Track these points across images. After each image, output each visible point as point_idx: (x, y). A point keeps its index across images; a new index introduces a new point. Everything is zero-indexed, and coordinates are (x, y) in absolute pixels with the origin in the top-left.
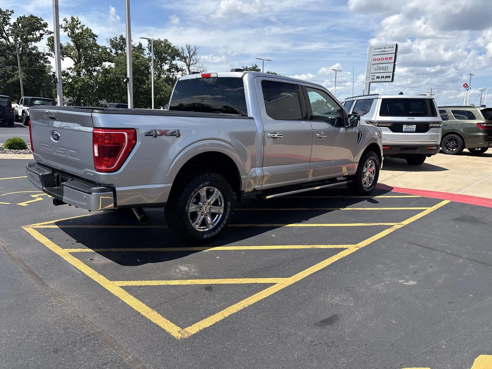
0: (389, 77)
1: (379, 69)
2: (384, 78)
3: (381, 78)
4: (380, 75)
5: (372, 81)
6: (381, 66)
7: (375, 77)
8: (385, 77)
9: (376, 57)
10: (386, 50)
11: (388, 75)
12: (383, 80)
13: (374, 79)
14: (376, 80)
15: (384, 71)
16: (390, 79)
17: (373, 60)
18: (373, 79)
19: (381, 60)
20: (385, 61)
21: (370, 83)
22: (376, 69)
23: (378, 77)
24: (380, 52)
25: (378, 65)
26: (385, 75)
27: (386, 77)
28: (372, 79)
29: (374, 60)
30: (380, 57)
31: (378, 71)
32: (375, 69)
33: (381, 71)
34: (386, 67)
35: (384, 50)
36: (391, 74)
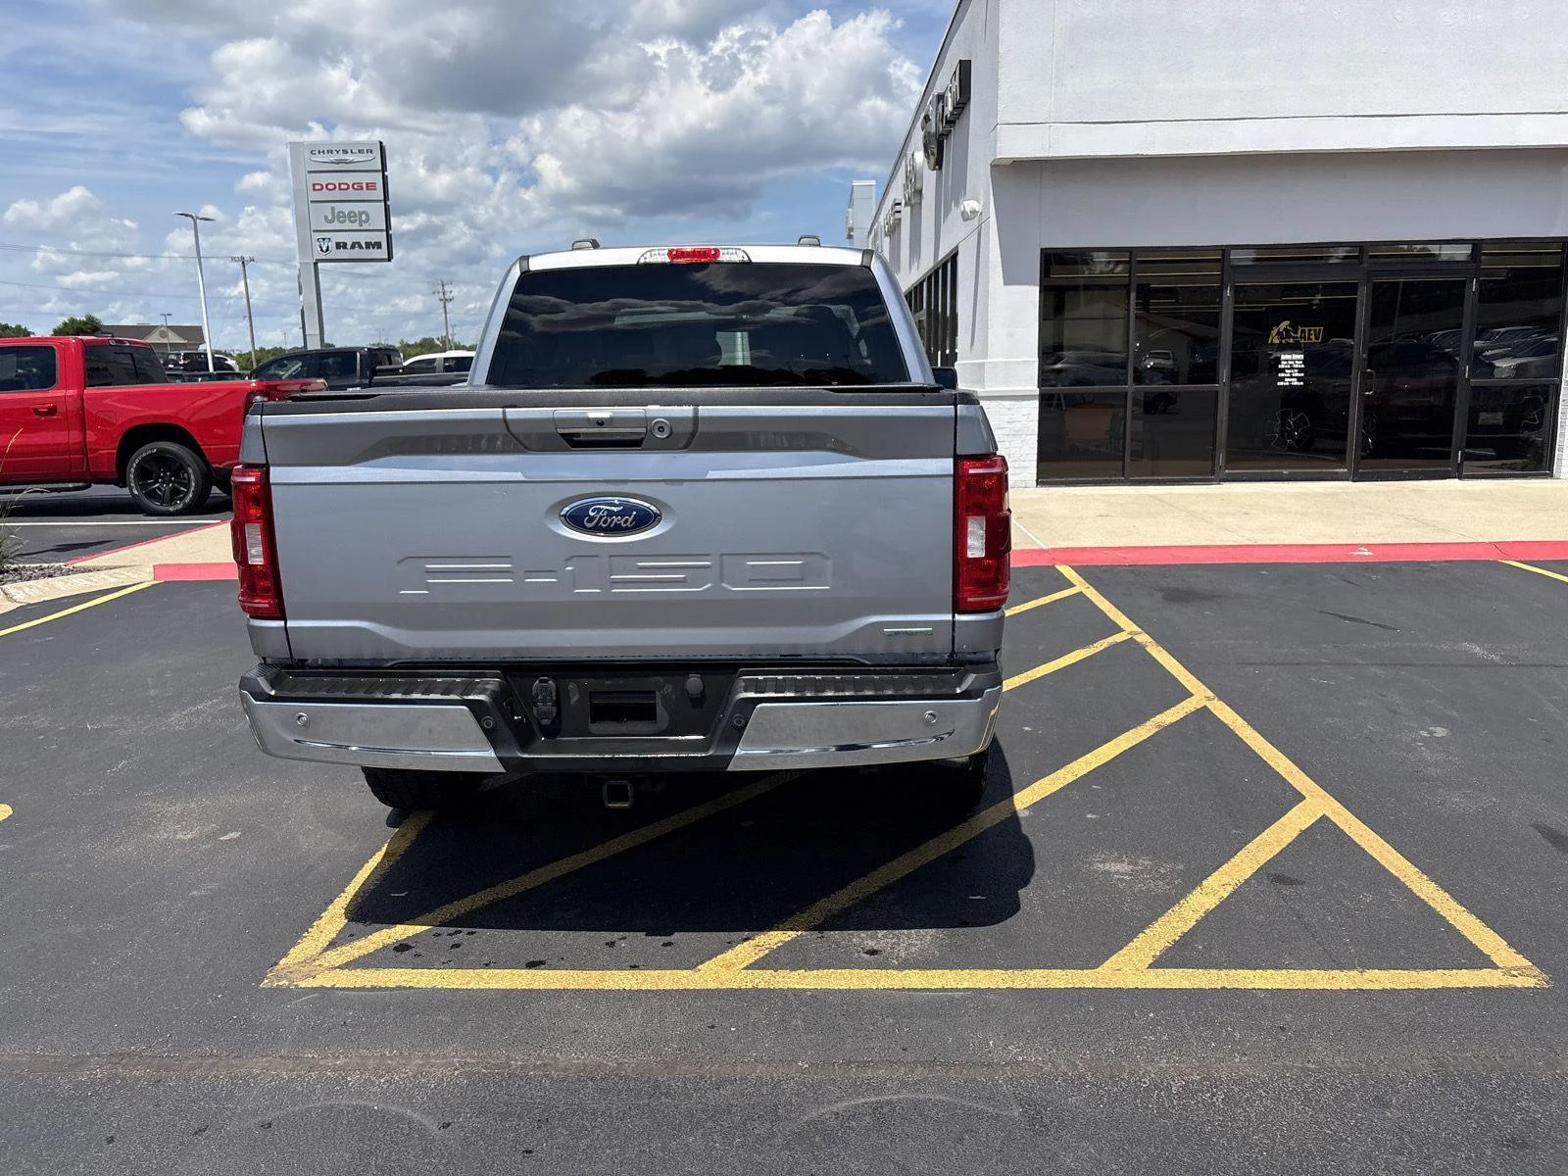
0: (378, 245)
1: (340, 217)
2: (361, 247)
3: (353, 247)
4: (348, 238)
5: (323, 256)
6: (346, 208)
7: (332, 246)
8: (364, 246)
9: (324, 179)
10: (349, 157)
11: (373, 237)
12: (357, 253)
13: (327, 250)
14: (335, 253)
15: (356, 226)
16: (383, 253)
17: (314, 189)
18: (324, 249)
19: (340, 189)
20: (352, 194)
21: (316, 264)
22: (330, 218)
23: (340, 246)
24: (332, 162)
25: (332, 204)
26: (363, 238)
27: (368, 245)
28: (322, 250)
29: (317, 187)
30: (336, 179)
31: (336, 225)
32: (326, 217)
33: (347, 225)
34: (361, 213)
35: (342, 156)
36: (382, 238)
